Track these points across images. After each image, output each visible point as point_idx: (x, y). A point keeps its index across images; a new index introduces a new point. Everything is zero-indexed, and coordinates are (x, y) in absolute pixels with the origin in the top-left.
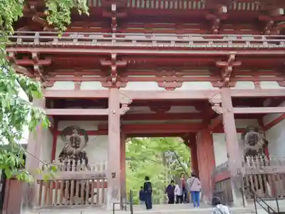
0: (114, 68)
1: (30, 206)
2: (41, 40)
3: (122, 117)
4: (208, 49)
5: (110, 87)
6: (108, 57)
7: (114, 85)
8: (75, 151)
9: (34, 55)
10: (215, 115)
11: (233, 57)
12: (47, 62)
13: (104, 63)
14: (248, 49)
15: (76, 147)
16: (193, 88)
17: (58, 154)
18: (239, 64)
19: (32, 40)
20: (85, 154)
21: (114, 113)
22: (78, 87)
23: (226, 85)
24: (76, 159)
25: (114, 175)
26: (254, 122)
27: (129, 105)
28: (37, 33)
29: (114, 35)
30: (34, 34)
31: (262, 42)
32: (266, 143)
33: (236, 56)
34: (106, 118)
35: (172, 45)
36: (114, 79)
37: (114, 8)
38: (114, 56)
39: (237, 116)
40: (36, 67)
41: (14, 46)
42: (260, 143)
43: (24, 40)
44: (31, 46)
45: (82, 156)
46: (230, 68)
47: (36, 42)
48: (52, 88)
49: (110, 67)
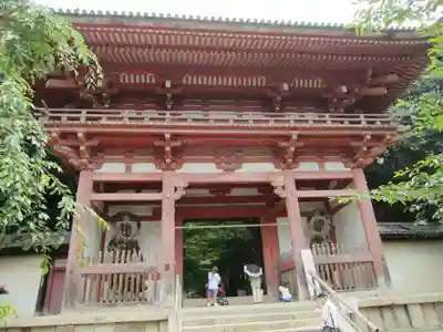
0: (168, 149)
2: (88, 119)
3: (177, 202)
4: (270, 128)
5: (163, 170)
6: (161, 137)
7: (168, 168)
8: (125, 239)
9: (80, 135)
10: (278, 199)
11: (295, 137)
12: (95, 142)
13: (158, 143)
14: (311, 129)
15: (127, 235)
16: (254, 170)
17: (107, 244)
18: (302, 144)
19: (78, 119)
20: (136, 242)
21: (168, 198)
22: (129, 169)
23: (289, 167)
24: (127, 249)
25: (167, 267)
26: (321, 205)
27: (185, 189)
28: (84, 112)
29: (168, 112)
30: (80, 113)
31: (325, 122)
32: (333, 228)
33: (299, 136)
34: (159, 203)
35: (231, 124)
36: (168, 161)
37: (168, 84)
38: (168, 136)
39: (301, 200)
40: (82, 148)
41: (58, 126)
42: (326, 229)
43: (69, 119)
44: (78, 126)
45: (133, 246)
46: (293, 149)
47: (83, 121)
48: (100, 171)
49: (164, 148)
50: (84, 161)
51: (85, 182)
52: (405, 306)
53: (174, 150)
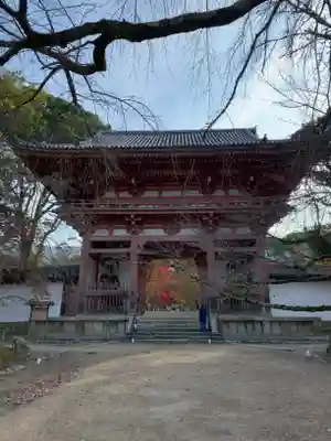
0: (133, 223)
2: (86, 206)
7: (134, 233)
10: (202, 252)
13: (126, 219)
15: (111, 272)
17: (100, 275)
18: (216, 218)
19: (80, 206)
20: (117, 277)
22: (111, 234)
23: (210, 232)
27: (144, 246)
30: (81, 202)
34: (128, 254)
38: (132, 216)
43: (75, 206)
47: (83, 208)
48: (95, 235)
49: (130, 222)
52: (261, 322)
53: (137, 223)
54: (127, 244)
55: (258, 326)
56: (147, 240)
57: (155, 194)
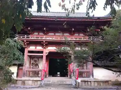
0: (44, 44)
1: (24, 77)
2: (27, 37)
3: (46, 56)
7: (45, 48)
8: (35, 63)
9: (25, 41)
12: (28, 42)
17: (31, 64)
19: (24, 37)
22: (36, 48)
27: (48, 53)
29: (45, 36)
30: (25, 36)
34: (42, 56)
38: (44, 42)
40: (25, 44)
41: (20, 39)
43: (23, 37)
47: (25, 38)
48: (29, 48)
49: (43, 44)
50: (26, 46)
51: (26, 51)
53: (46, 44)
54: (42, 52)
55: (89, 83)
56: (50, 51)
57: (53, 34)
